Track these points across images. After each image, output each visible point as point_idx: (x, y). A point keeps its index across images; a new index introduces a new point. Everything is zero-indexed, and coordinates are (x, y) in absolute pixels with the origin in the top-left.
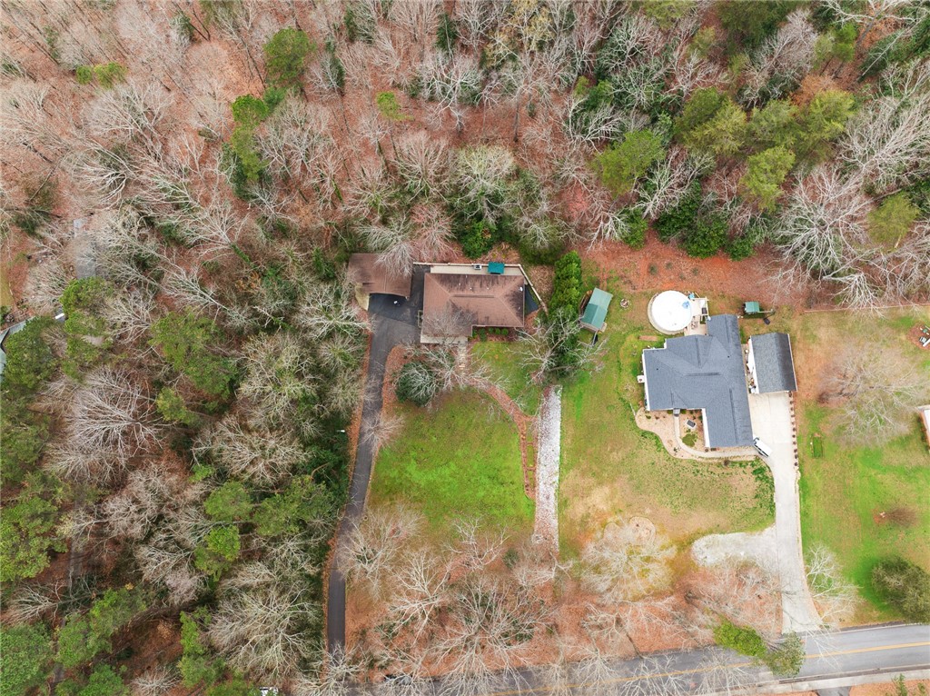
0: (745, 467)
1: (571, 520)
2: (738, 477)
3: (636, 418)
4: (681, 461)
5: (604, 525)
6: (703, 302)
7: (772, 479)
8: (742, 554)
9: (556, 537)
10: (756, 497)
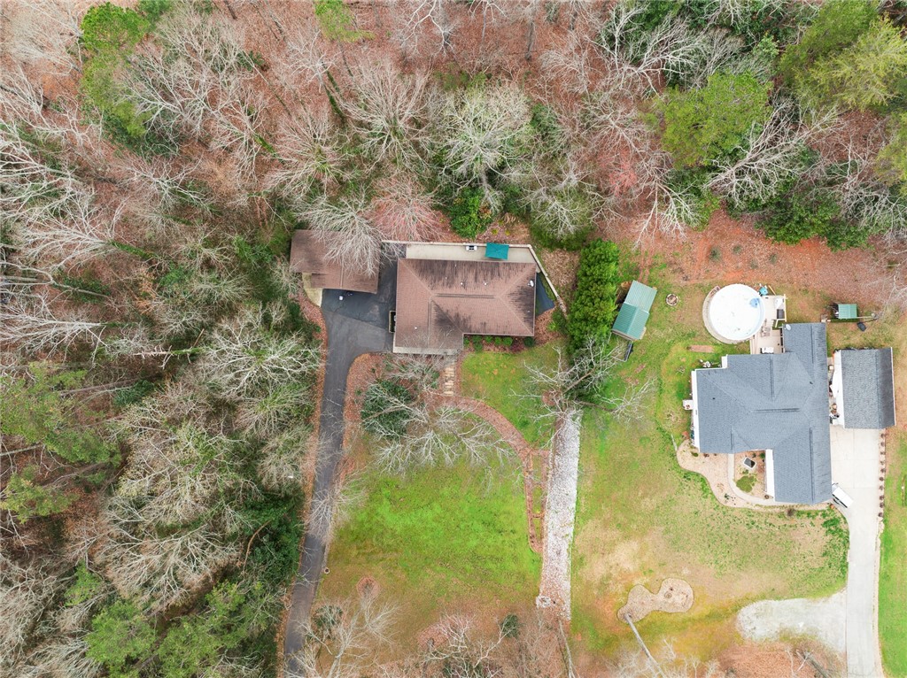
0: (813, 517)
1: (588, 582)
2: (803, 531)
3: (678, 454)
4: (733, 509)
5: (629, 588)
6: (780, 302)
7: (848, 532)
8: (801, 625)
9: (568, 602)
10: (825, 554)
